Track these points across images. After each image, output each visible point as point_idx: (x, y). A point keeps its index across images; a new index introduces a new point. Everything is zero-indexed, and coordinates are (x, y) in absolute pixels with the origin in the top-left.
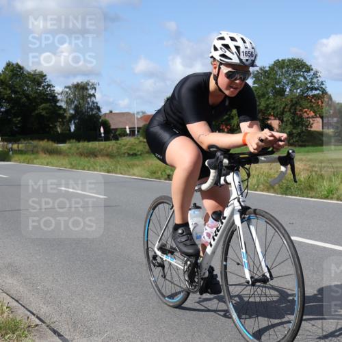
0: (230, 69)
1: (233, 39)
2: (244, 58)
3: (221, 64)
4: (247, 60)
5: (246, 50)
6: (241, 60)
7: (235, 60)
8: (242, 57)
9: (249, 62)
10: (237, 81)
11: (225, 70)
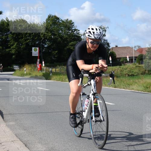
0: (91, 41)
1: (92, 29)
2: (96, 36)
3: (89, 39)
4: (97, 37)
5: (97, 33)
6: (95, 37)
7: (93, 37)
8: (95, 36)
9: (98, 38)
10: (95, 45)
11: (90, 41)
